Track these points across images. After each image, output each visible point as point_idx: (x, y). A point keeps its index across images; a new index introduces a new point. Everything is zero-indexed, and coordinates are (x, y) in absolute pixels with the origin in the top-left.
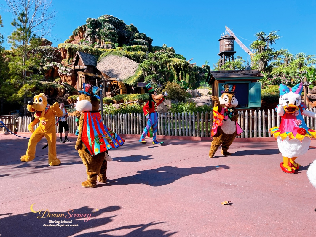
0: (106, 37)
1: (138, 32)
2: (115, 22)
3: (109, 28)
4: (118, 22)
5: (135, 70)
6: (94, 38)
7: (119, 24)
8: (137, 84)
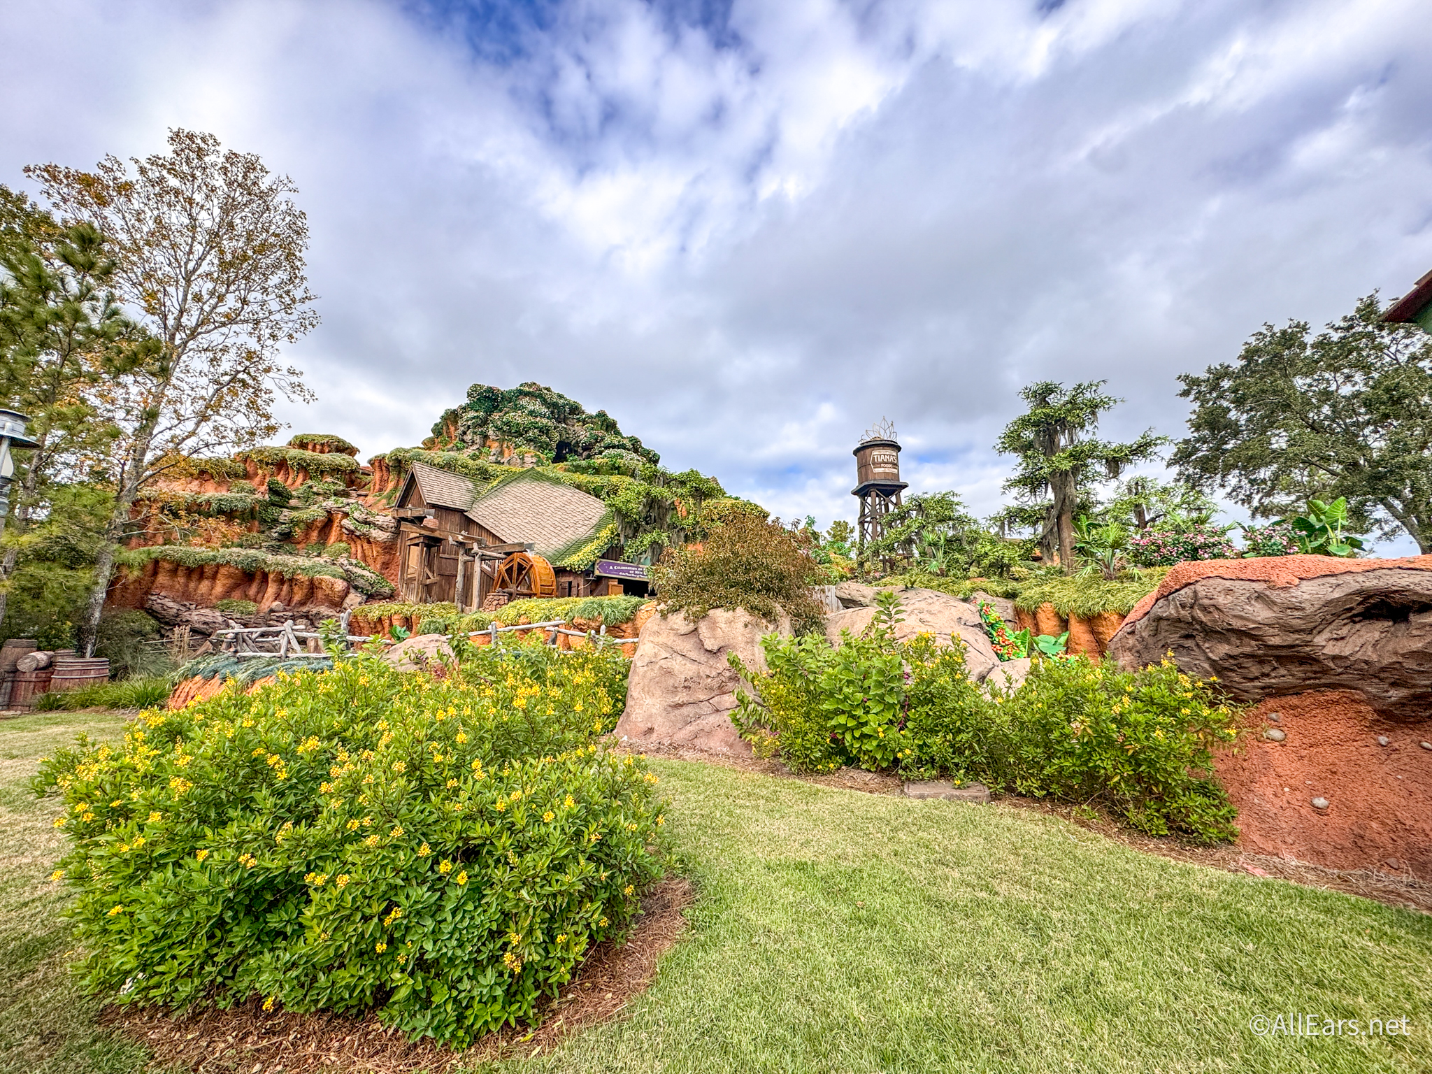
0: (521, 435)
1: (617, 433)
2: (555, 405)
3: (531, 413)
4: (564, 406)
5: (594, 522)
6: (486, 437)
7: (567, 410)
8: (597, 566)
